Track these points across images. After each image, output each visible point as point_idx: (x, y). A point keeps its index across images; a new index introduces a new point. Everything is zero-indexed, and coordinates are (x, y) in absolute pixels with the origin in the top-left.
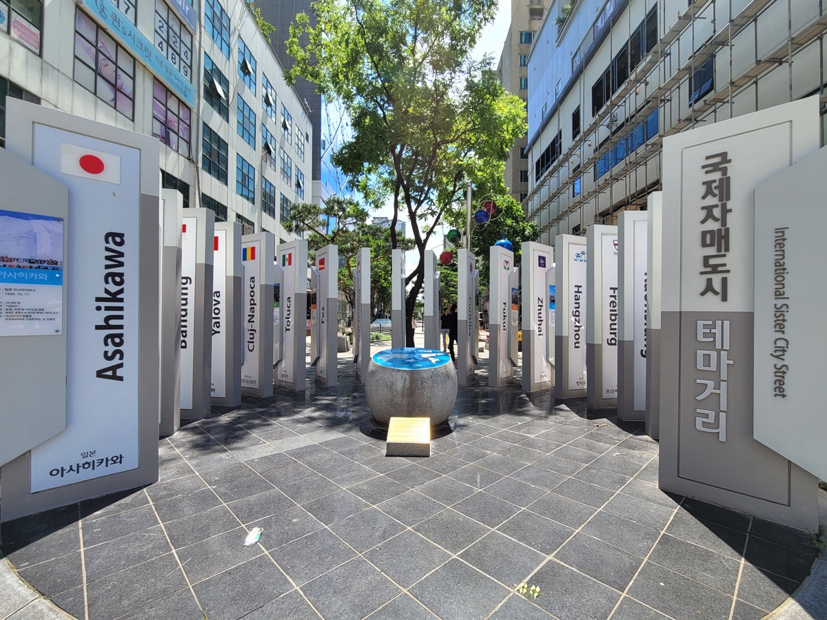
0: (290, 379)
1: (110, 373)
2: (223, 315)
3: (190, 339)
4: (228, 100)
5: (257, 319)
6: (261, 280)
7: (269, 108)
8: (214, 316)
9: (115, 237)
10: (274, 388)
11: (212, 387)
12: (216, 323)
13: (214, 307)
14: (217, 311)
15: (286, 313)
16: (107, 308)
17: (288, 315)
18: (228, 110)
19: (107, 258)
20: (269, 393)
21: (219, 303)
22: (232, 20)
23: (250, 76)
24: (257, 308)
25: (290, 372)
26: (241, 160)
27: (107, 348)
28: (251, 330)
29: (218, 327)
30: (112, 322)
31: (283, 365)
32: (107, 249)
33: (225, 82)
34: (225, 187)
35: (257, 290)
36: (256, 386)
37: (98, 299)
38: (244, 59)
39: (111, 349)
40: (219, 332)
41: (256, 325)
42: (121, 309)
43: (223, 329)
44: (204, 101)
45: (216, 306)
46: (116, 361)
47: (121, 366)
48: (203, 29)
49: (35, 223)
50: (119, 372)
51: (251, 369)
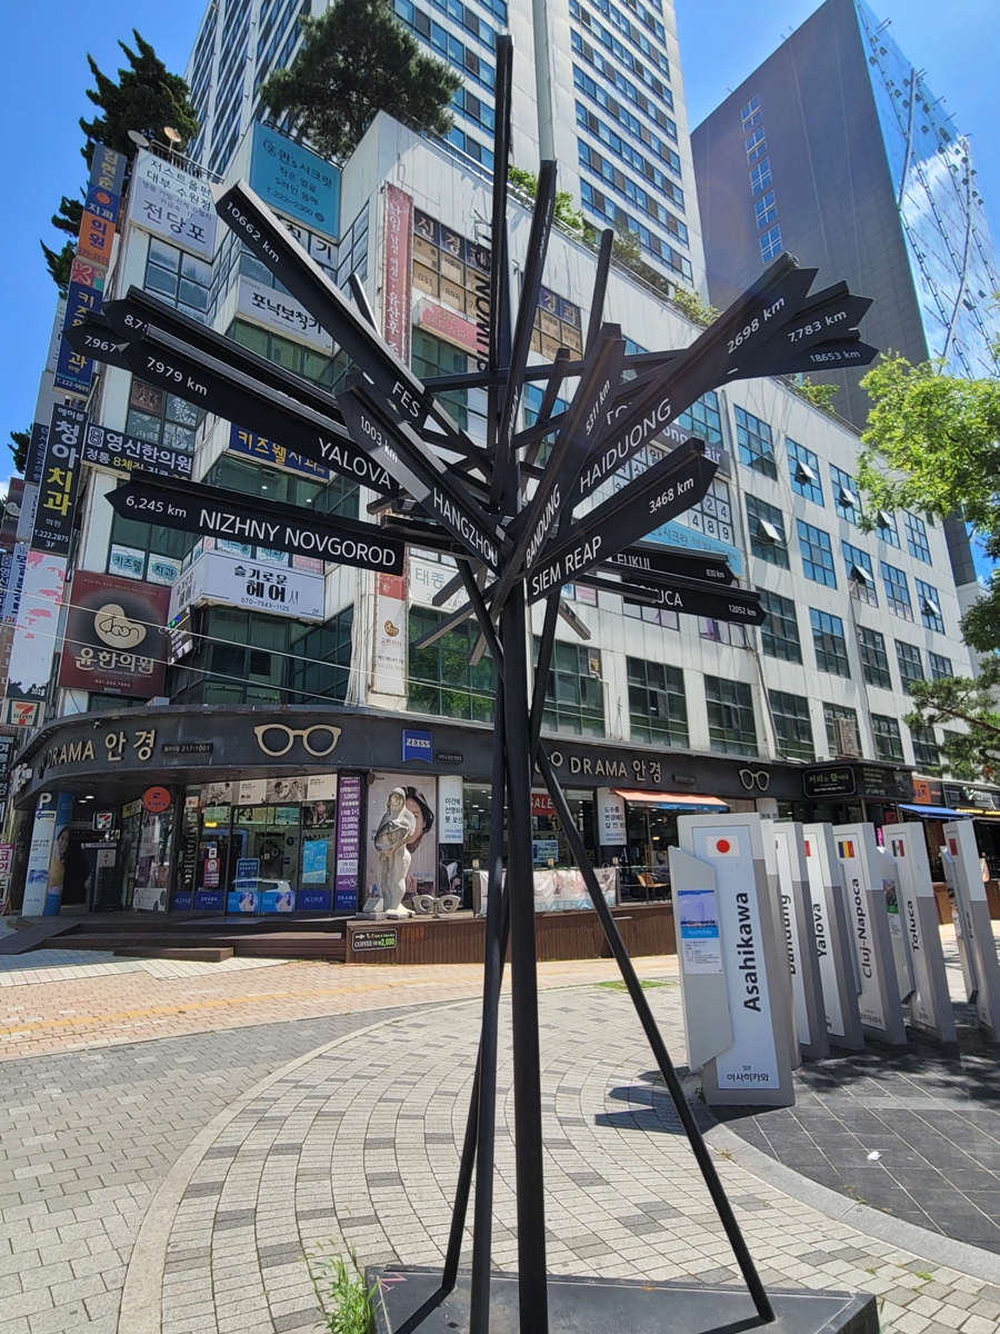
0: (931, 1022)
1: (752, 1004)
2: (827, 932)
3: (797, 963)
4: (784, 540)
5: (868, 933)
6: (866, 885)
7: (849, 510)
8: (817, 933)
9: (742, 896)
10: (907, 1033)
11: (828, 1021)
12: (821, 942)
13: (816, 923)
14: (820, 928)
15: (909, 923)
16: (745, 953)
17: (913, 926)
18: (786, 551)
19: (740, 914)
20: (901, 1039)
21: (820, 918)
22: (773, 425)
23: (810, 483)
24: (867, 919)
25: (930, 1011)
26: (817, 614)
27: (747, 984)
28: (865, 949)
29: (824, 947)
30: (749, 963)
31: (919, 999)
32: (739, 907)
33: (775, 515)
34: (800, 667)
35: (863, 896)
36: (882, 1026)
37: (739, 946)
38: (798, 464)
39: (751, 985)
40: (825, 954)
41: (870, 943)
42: (752, 953)
43: (829, 949)
44: (754, 558)
45: (819, 922)
46: (754, 995)
47: (757, 999)
48: (738, 465)
49: (702, 895)
50: (758, 1004)
51: (871, 1002)
